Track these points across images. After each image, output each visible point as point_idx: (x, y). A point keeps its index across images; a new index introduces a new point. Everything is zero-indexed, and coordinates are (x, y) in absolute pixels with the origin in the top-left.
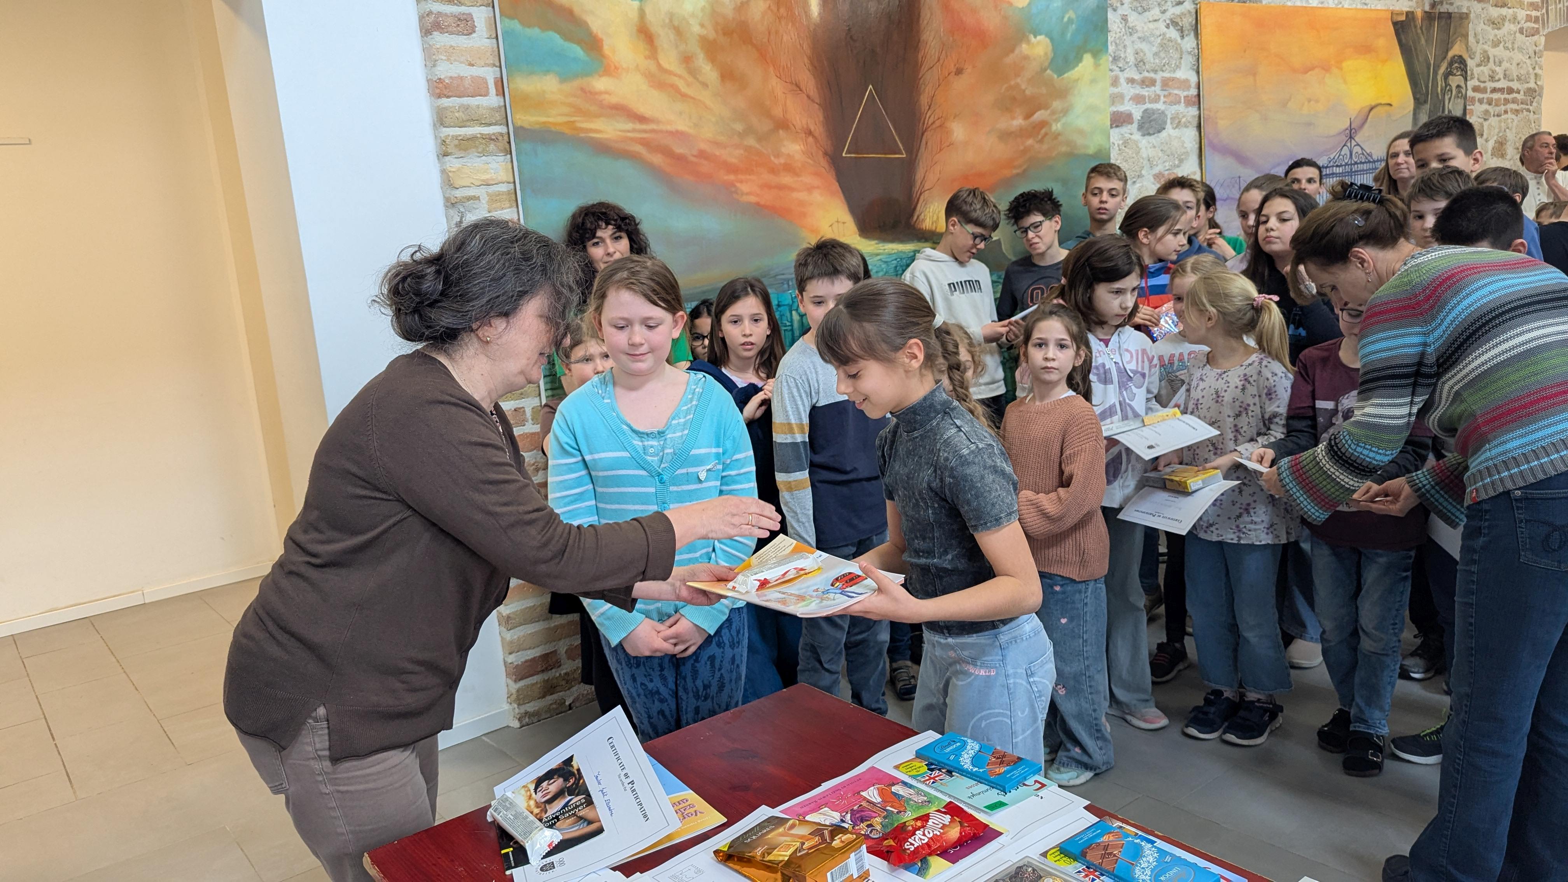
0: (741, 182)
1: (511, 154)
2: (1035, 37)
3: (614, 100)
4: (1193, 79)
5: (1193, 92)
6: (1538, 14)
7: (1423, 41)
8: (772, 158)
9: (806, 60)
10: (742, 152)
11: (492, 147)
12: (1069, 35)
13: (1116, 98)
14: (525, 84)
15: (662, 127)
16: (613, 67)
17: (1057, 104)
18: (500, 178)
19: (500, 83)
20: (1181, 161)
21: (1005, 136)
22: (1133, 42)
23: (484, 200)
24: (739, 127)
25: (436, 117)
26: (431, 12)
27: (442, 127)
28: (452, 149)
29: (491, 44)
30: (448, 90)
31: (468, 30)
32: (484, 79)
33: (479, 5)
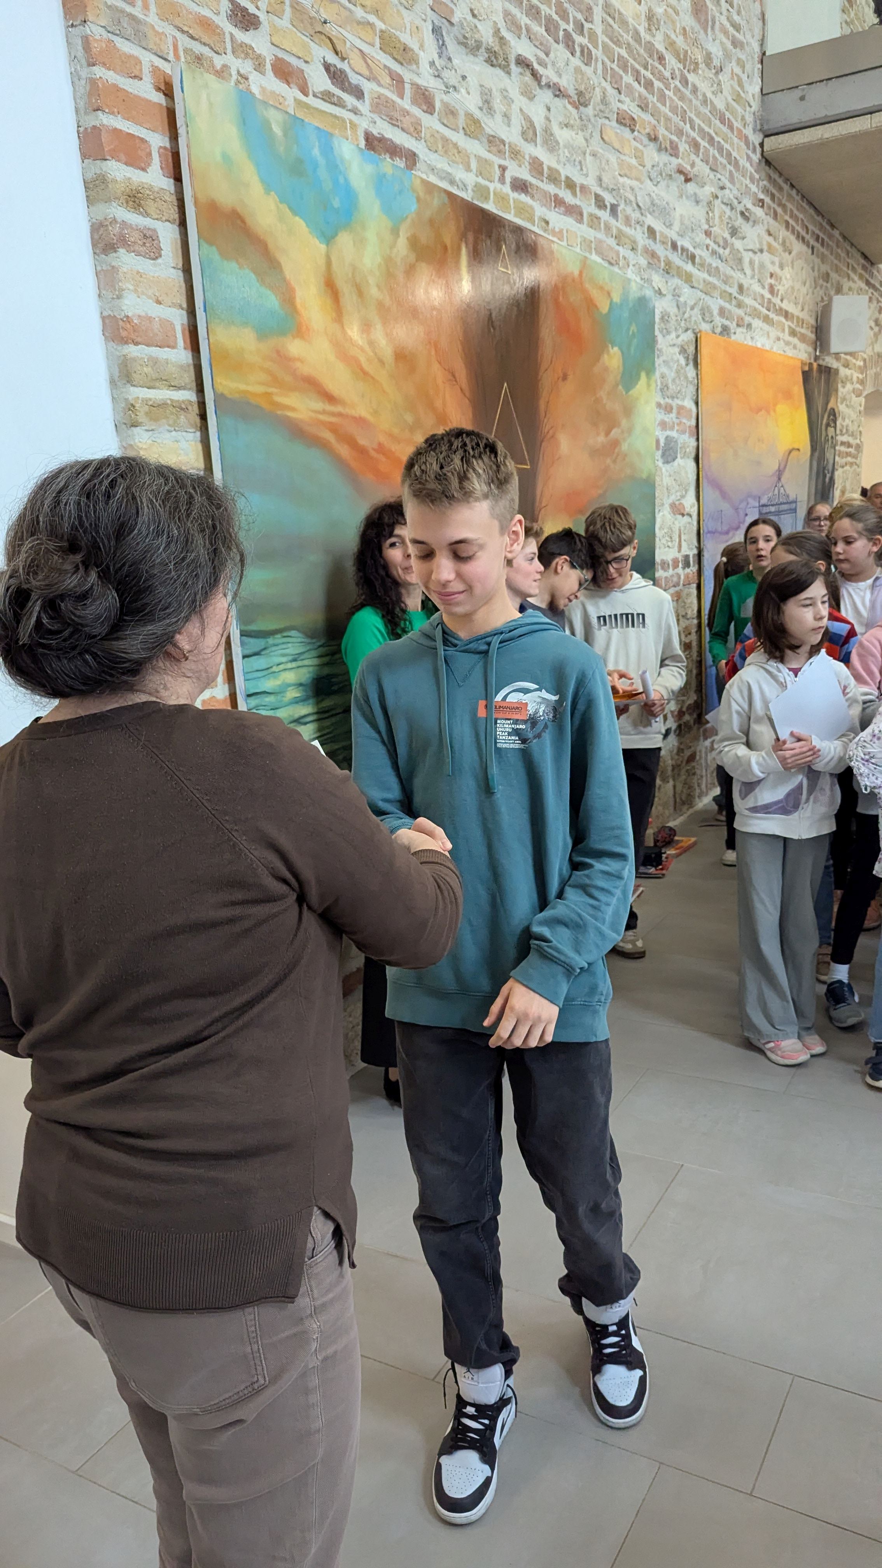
2: (612, 348)
3: (307, 370)
4: (694, 409)
5: (694, 423)
6: (862, 377)
9: (459, 346)
11: (182, 418)
12: (632, 350)
15: (348, 411)
16: (305, 328)
17: (625, 423)
19: (189, 331)
21: (592, 453)
22: (659, 365)
25: (117, 370)
26: (114, 220)
27: (128, 385)
28: (141, 418)
29: (178, 276)
30: (136, 334)
31: (155, 254)
32: (172, 324)
33: (164, 219)
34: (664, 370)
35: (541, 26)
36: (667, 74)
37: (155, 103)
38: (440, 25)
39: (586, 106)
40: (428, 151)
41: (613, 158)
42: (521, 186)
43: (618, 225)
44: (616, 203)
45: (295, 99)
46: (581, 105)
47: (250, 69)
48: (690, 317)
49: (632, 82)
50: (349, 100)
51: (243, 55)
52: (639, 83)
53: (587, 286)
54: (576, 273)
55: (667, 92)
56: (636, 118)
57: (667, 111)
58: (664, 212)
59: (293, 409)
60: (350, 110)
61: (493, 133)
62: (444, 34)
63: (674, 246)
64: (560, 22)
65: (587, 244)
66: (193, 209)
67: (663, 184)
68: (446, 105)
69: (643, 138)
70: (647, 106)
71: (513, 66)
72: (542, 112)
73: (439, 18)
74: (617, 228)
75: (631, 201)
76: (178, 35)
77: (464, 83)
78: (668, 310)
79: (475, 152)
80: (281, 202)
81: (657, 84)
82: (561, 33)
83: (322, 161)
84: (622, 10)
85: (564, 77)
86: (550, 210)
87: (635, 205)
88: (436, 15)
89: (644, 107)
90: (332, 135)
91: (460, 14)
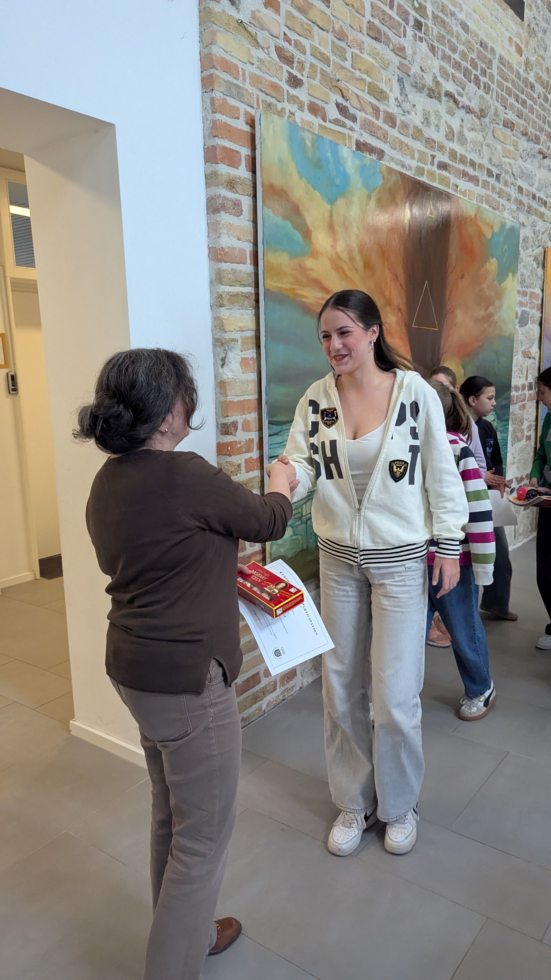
2: (492, 259)
3: (314, 275)
4: (540, 294)
5: (540, 302)
9: (401, 260)
11: (246, 302)
12: (505, 260)
14: (272, 258)
16: (315, 252)
17: (497, 303)
18: (250, 326)
19: (253, 255)
20: (533, 344)
21: (477, 321)
22: (520, 268)
23: (240, 342)
25: (214, 276)
26: (220, 196)
27: (220, 284)
28: (225, 302)
29: (250, 225)
30: (227, 257)
31: (239, 213)
32: (245, 251)
33: (245, 194)
34: (523, 271)
35: (461, 73)
36: (536, 96)
37: (245, 131)
38: (402, 76)
39: (485, 117)
40: (390, 148)
41: (499, 147)
42: (443, 166)
43: (500, 186)
44: (499, 173)
45: (319, 125)
46: (482, 117)
47: (296, 109)
48: (542, 239)
49: (513, 102)
50: (349, 123)
51: (293, 102)
52: (518, 102)
53: (480, 223)
54: (473, 216)
55: (535, 106)
56: (515, 122)
57: (534, 117)
58: (528, 177)
59: (306, 297)
60: (348, 129)
61: (428, 137)
62: (404, 81)
63: (534, 197)
64: (473, 70)
65: (480, 198)
66: (261, 189)
67: (529, 160)
68: (403, 122)
69: (518, 134)
70: (522, 115)
71: (443, 98)
72: (458, 122)
73: (402, 73)
74: (499, 187)
75: (509, 172)
76: (260, 93)
77: (414, 109)
78: (528, 235)
79: (418, 148)
80: (308, 183)
81: (529, 102)
82: (473, 76)
83: (331, 159)
84: (510, 61)
85: (473, 101)
86: (460, 179)
87: (511, 174)
88: (400, 71)
89: (520, 116)
90: (338, 145)
91: (414, 70)
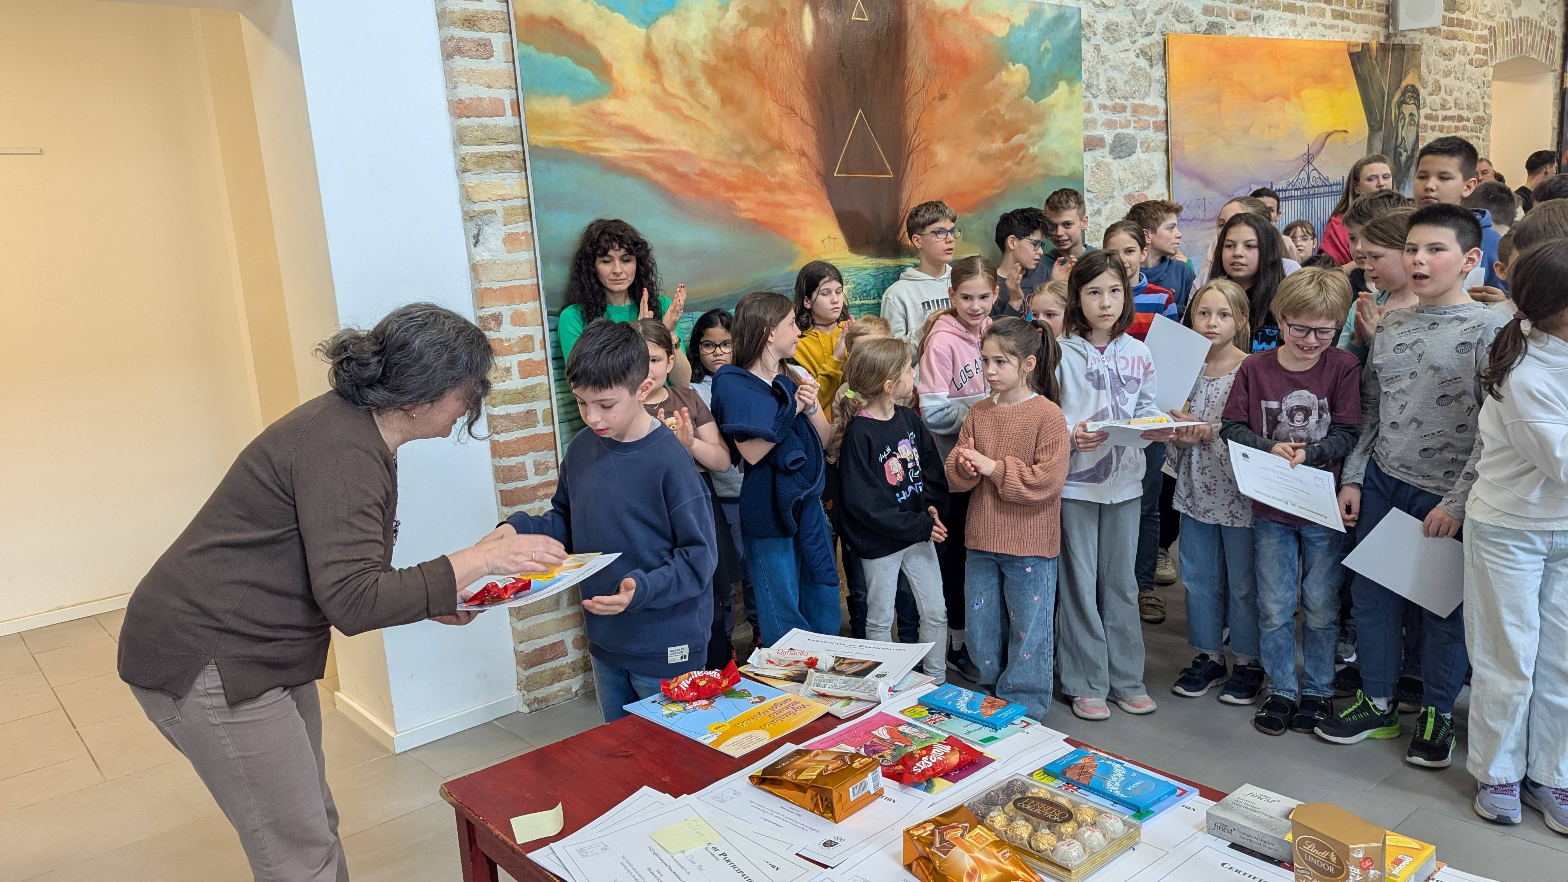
0: (740, 199)
1: (526, 170)
2: (1014, 65)
3: (622, 121)
4: (1161, 105)
5: (1162, 118)
6: (1487, 46)
7: (1378, 72)
8: (768, 177)
9: (800, 85)
10: (740, 170)
11: (508, 164)
12: (1045, 64)
13: (1089, 123)
14: (541, 106)
15: (665, 147)
16: (621, 90)
17: (1034, 129)
18: (515, 193)
19: (516, 104)
20: (1150, 183)
21: (985, 158)
22: (1105, 70)
23: (500, 214)
24: (738, 148)
25: (456, 135)
26: (456, 37)
27: (463, 144)
28: (472, 166)
29: (507, 66)
30: (470, 111)
31: (490, 55)
32: (502, 100)
33: (496, 30)
34: (1115, 74)
48: (1153, 22)
53: (976, 16)
59: (608, 150)
66: (515, 20)
80: (599, 5)
